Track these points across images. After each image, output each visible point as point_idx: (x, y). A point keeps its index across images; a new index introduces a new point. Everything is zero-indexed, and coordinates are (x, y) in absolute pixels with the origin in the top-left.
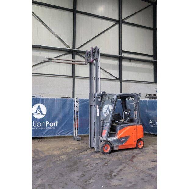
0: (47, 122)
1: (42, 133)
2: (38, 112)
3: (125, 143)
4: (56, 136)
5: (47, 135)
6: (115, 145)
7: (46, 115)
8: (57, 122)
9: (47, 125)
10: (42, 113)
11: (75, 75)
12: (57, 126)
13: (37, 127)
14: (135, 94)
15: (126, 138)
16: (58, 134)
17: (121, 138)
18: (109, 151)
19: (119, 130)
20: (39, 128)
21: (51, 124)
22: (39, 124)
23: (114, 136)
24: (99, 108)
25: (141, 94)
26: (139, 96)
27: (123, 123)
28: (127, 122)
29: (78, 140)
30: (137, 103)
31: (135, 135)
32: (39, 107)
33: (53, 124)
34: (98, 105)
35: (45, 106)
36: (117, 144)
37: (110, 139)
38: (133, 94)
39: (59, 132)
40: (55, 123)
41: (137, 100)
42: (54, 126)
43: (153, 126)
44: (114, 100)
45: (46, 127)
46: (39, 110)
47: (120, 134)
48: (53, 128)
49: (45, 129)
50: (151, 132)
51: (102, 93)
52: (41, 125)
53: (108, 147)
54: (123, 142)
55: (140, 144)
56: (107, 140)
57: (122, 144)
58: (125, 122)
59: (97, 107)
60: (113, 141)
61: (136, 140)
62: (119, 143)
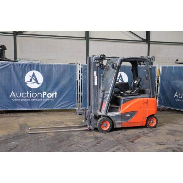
0: (44, 92)
1: (39, 106)
2: (33, 81)
3: (130, 120)
4: (56, 109)
5: (44, 108)
6: (117, 122)
7: (42, 84)
8: (56, 92)
9: (44, 96)
10: (37, 82)
11: (90, 37)
12: (56, 97)
13: (32, 98)
15: (132, 113)
16: (58, 107)
17: (125, 113)
18: (109, 129)
19: (123, 103)
20: (34, 100)
21: (49, 95)
22: (34, 95)
23: (117, 111)
24: (97, 75)
25: (154, 57)
26: (153, 60)
27: (130, 95)
28: (135, 93)
29: (80, 115)
30: (149, 69)
31: (145, 109)
32: (34, 75)
33: (51, 95)
34: (96, 72)
35: (41, 73)
36: (119, 120)
37: (110, 114)
38: (142, 58)
39: (58, 104)
40: (53, 94)
41: (149, 66)
42: (53, 97)
43: (179, 100)
44: (116, 65)
45: (42, 98)
46: (34, 78)
47: (124, 108)
48: (51, 100)
49: (42, 101)
50: (176, 108)
51: (101, 56)
52: (37, 95)
53: (107, 124)
54: (128, 118)
55: (152, 121)
56: (106, 115)
57: (126, 120)
58: (132, 93)
59: (94, 74)
60: (113, 117)
61: (146, 117)
62: (123, 120)
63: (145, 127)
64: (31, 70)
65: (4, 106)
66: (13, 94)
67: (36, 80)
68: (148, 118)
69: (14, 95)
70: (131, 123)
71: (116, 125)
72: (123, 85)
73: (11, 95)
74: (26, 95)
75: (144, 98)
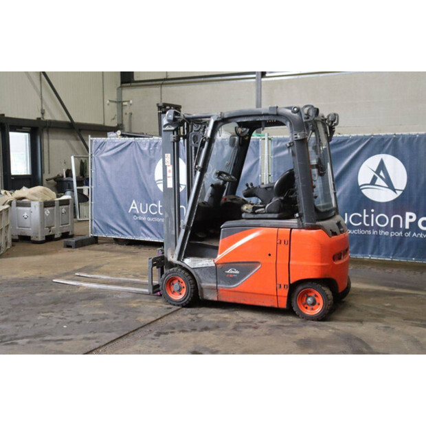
3: (241, 285)
6: (204, 285)
14: (290, 108)
15: (245, 267)
17: (225, 264)
18: (184, 298)
19: (224, 237)
24: (172, 163)
28: (267, 212)
34: (169, 155)
36: (211, 280)
41: (294, 133)
53: (182, 285)
55: (310, 299)
56: (178, 262)
57: (231, 284)
58: (258, 213)
59: (166, 159)
60: (197, 271)
61: (288, 284)
62: (221, 282)
63: (289, 311)
65: (121, 230)
68: (293, 287)
69: (136, 208)
70: (242, 292)
71: (205, 291)
73: (132, 207)
74: (157, 209)
75: (280, 229)
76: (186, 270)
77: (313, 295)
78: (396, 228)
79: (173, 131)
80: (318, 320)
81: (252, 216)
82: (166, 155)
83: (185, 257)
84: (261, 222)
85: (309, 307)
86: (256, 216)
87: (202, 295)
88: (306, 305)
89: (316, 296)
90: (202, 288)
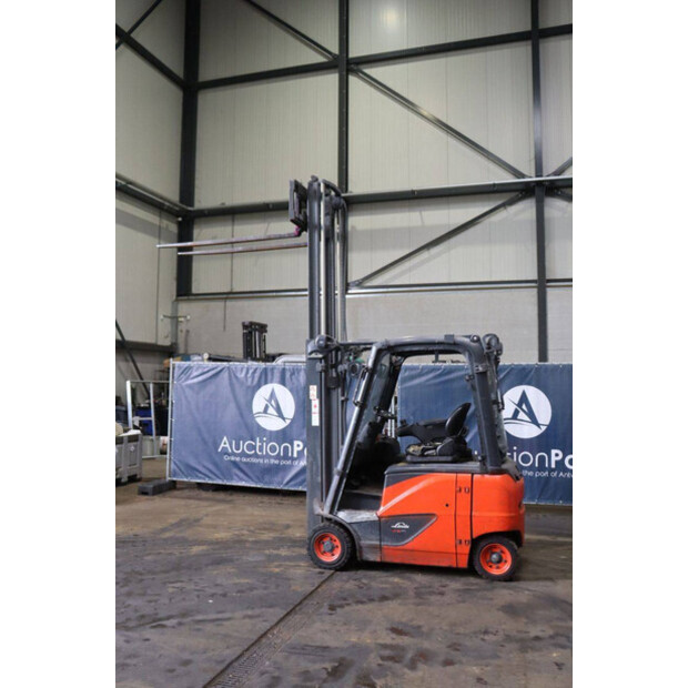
0: (296, 443)
1: (283, 479)
3: (410, 542)
5: (295, 485)
6: (364, 542)
7: (293, 420)
9: (298, 452)
14: (469, 337)
15: (418, 521)
17: (389, 517)
18: (339, 560)
19: (389, 485)
20: (272, 461)
22: (273, 449)
24: (320, 396)
28: (440, 454)
30: (475, 375)
31: (464, 512)
34: (315, 387)
35: (291, 391)
36: (373, 537)
37: (343, 515)
38: (450, 341)
41: (475, 364)
45: (293, 459)
47: (395, 498)
52: (280, 450)
53: (335, 544)
54: (402, 535)
55: (494, 556)
56: (330, 516)
57: (398, 541)
58: (428, 455)
59: (311, 392)
60: (354, 526)
61: (469, 538)
62: (386, 538)
63: (471, 570)
64: (266, 383)
65: (207, 473)
66: (225, 443)
67: (278, 409)
68: (475, 543)
69: (227, 445)
70: (412, 551)
71: (365, 550)
72: (430, 427)
73: (222, 445)
74: (254, 448)
75: (459, 475)
76: (340, 525)
77: (498, 551)
78: (542, 467)
79: (320, 359)
80: (506, 581)
81: (420, 460)
82: (311, 387)
83: (339, 510)
84: (435, 466)
85: (495, 566)
86: (425, 459)
87: (361, 556)
88: (490, 564)
89: (502, 552)
90: (361, 547)
